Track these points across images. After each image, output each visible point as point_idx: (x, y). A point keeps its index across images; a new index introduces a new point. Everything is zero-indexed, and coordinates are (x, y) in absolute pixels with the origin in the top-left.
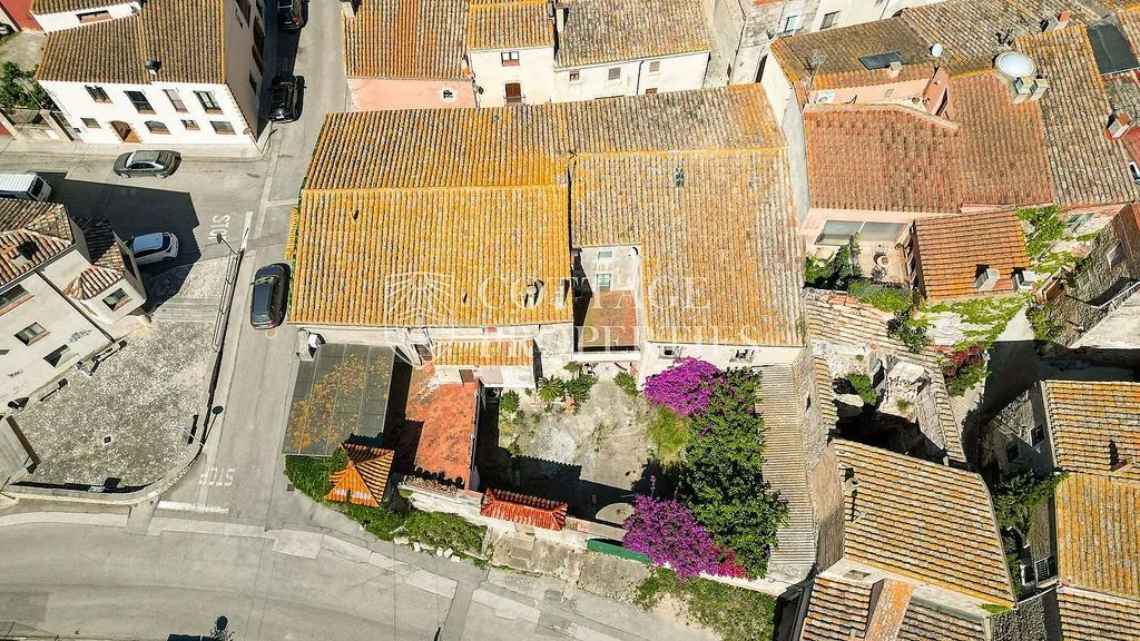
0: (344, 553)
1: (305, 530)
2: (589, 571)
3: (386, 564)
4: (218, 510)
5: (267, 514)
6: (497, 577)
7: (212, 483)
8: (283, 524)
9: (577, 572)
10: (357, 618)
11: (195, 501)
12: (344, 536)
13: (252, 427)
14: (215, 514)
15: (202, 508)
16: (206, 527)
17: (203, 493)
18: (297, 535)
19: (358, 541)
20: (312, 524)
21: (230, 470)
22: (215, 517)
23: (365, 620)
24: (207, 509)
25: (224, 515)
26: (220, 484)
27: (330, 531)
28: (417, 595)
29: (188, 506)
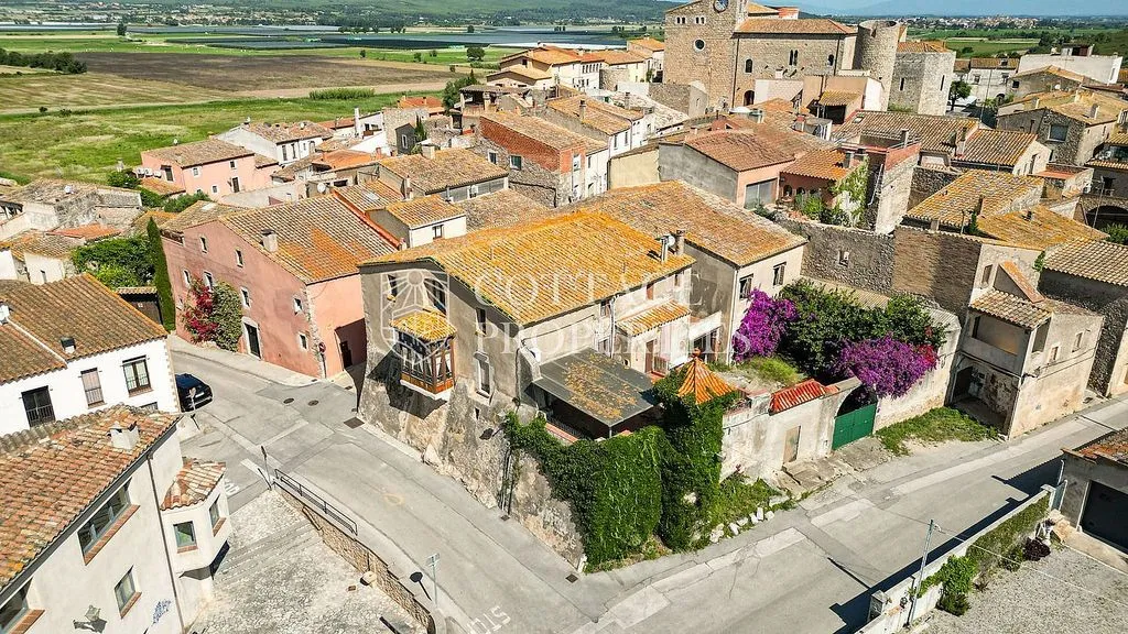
0: (687, 582)
1: (629, 594)
2: (849, 459)
3: (729, 560)
5: (579, 611)
6: (808, 504)
8: (605, 606)
9: (846, 465)
10: (767, 606)
19: (682, 566)
20: (629, 587)
23: (775, 602)
27: (651, 579)
28: (781, 557)
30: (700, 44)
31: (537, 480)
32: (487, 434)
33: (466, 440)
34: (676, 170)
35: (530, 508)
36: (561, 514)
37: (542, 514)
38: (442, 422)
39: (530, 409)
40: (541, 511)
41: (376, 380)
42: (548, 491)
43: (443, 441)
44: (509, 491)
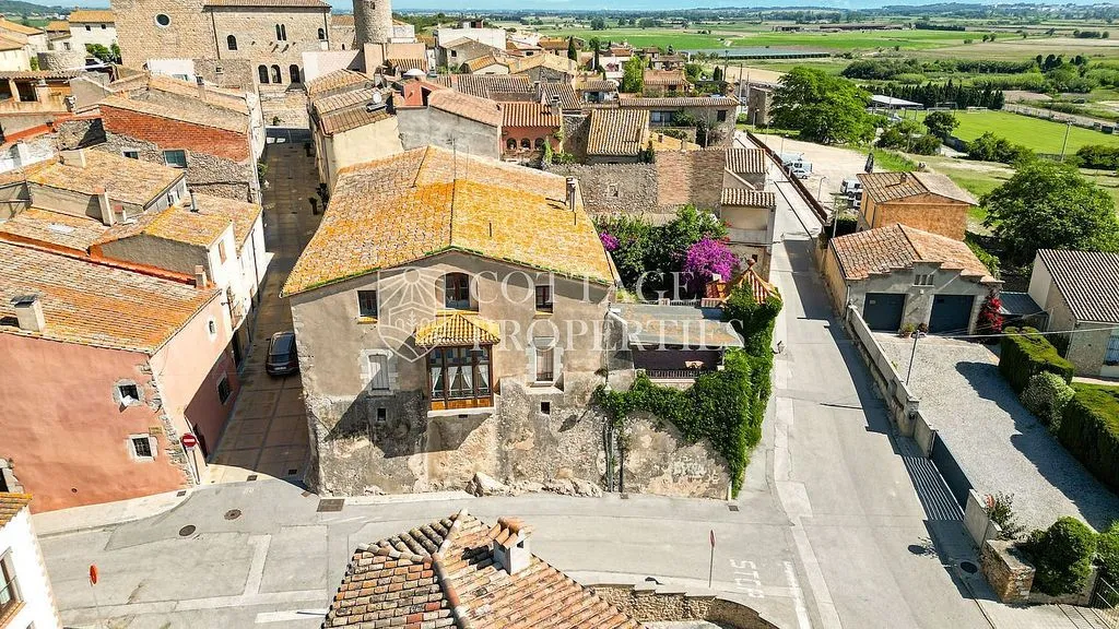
0: (788, 464)
1: (776, 493)
4: (789, 571)
5: (774, 525)
7: (758, 583)
11: (790, 601)
12: (770, 466)
13: (669, 546)
14: (797, 575)
15: (796, 591)
16: (816, 580)
17: (776, 592)
18: (785, 500)
19: (770, 451)
20: (768, 490)
21: (733, 564)
22: (800, 574)
24: (794, 585)
25: (794, 565)
26: (756, 574)
27: (769, 479)
29: (800, 609)
30: (163, 20)
31: (654, 440)
32: (571, 422)
33: (538, 443)
34: (423, 135)
35: (650, 471)
36: (694, 457)
37: (669, 469)
38: (492, 440)
39: (626, 373)
40: (666, 467)
41: (345, 437)
42: (671, 443)
43: (500, 459)
44: (617, 468)
